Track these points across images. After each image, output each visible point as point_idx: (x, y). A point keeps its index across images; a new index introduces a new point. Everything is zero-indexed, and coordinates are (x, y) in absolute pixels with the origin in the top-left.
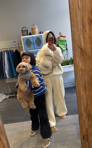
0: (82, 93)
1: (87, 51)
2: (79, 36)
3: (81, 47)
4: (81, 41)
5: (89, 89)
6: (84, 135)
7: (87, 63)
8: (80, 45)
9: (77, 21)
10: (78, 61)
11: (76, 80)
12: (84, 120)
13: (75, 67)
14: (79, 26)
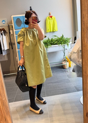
9: (87, 5)
10: (86, 42)
11: (83, 60)
13: (83, 47)
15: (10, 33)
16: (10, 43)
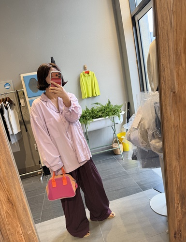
0: (174, 163)
1: (183, 96)
2: (171, 71)
3: (174, 89)
4: (173, 81)
5: (184, 157)
6: (176, 230)
7: (181, 114)
8: (172, 87)
9: (168, 47)
10: (169, 113)
11: (166, 144)
12: (176, 207)
13: (165, 122)
14: (172, 56)
15: (20, 104)
16: (22, 121)
